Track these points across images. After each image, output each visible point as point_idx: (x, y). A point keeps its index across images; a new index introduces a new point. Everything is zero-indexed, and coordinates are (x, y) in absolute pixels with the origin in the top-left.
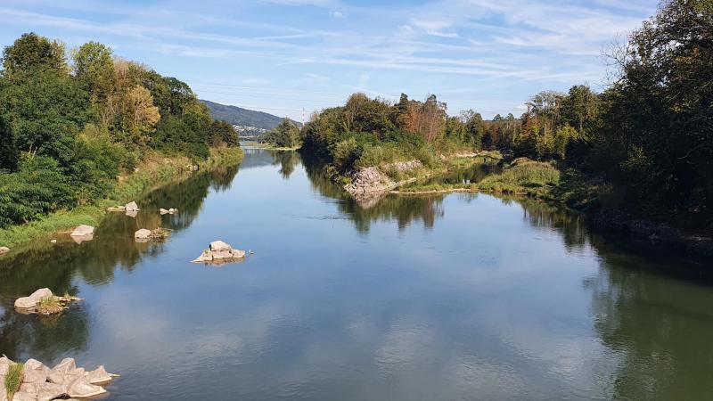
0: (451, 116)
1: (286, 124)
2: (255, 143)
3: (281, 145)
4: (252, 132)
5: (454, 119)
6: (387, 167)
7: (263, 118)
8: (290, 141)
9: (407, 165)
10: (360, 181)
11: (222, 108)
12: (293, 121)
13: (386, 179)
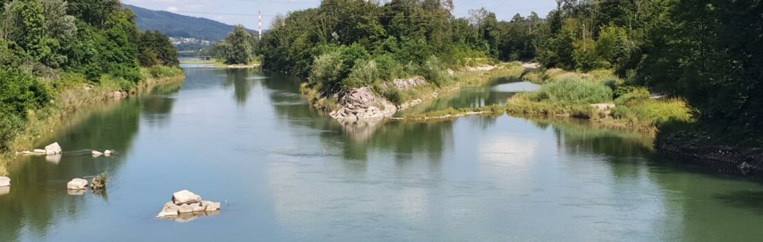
0: (457, 17)
1: (238, 35)
2: (198, 60)
3: (233, 61)
4: (190, 46)
5: (461, 20)
6: (384, 86)
7: (206, 27)
8: (246, 56)
9: (409, 83)
10: (350, 106)
11: (149, 14)
12: (246, 30)
13: (384, 102)
